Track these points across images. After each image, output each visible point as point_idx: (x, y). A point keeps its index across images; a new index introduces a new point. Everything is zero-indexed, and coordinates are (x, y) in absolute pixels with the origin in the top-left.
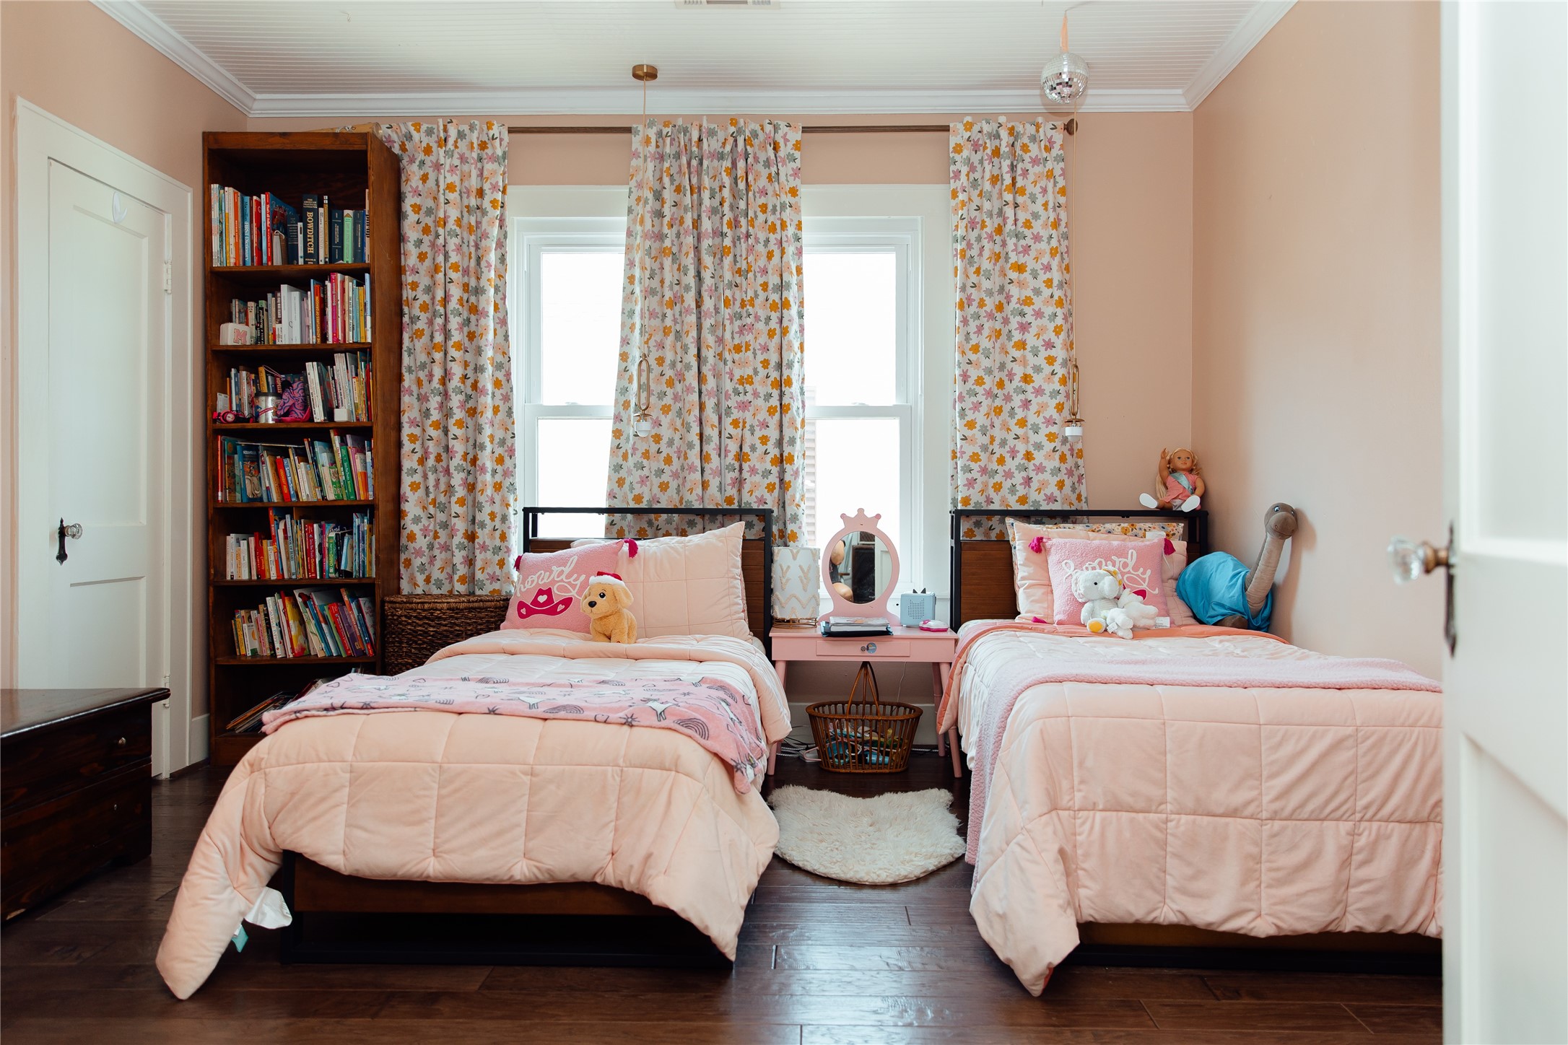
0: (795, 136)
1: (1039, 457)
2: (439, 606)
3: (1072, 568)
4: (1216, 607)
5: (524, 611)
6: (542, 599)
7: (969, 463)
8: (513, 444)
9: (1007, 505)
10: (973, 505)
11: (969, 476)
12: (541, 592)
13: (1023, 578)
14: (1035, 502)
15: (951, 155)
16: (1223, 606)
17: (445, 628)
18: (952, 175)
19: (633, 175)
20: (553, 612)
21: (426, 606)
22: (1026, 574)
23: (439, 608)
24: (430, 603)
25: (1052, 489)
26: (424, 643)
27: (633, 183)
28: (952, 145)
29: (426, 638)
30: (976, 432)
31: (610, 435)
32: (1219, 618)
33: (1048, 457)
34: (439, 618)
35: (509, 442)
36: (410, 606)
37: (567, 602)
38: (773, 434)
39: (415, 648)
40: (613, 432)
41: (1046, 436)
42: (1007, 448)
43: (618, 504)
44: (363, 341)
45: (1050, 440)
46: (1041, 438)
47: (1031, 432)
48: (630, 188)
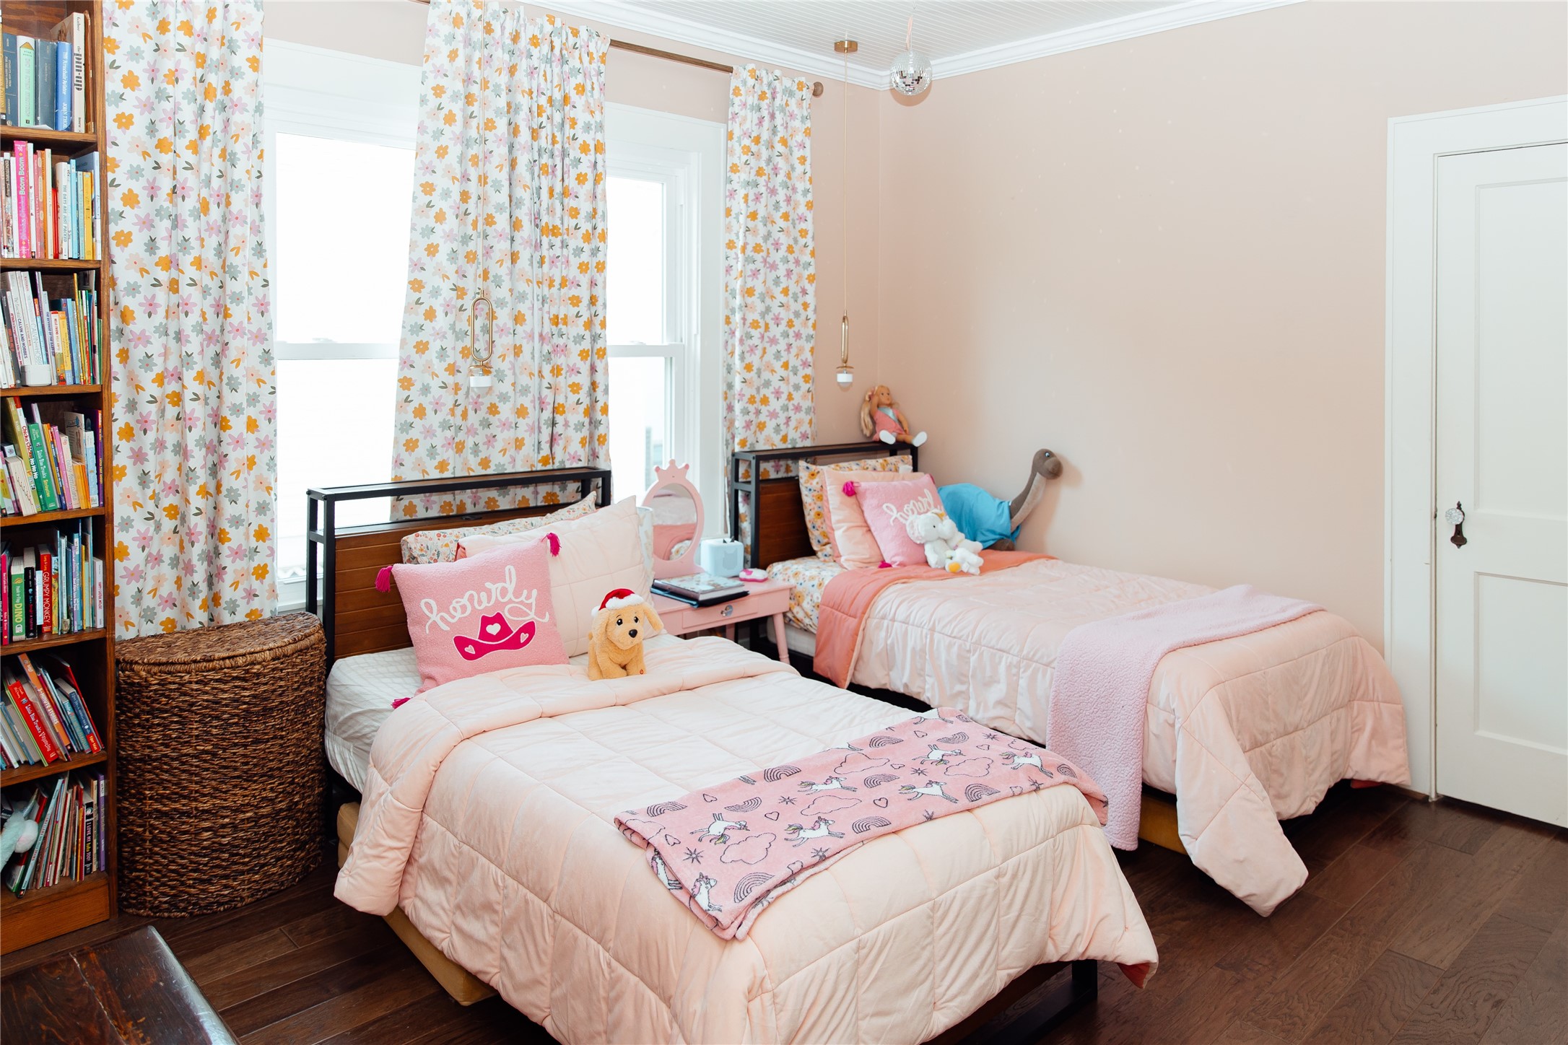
0: (605, 47)
1: (797, 396)
2: (259, 657)
3: (895, 510)
4: (987, 533)
5: (470, 649)
6: (494, 629)
7: (748, 405)
8: (272, 403)
9: (773, 445)
10: (748, 446)
11: (747, 418)
12: (486, 621)
13: (839, 522)
14: (794, 440)
15: (731, 96)
16: (993, 532)
17: (265, 688)
18: (730, 116)
19: (428, 57)
20: (515, 644)
21: (240, 661)
22: (841, 518)
23: (260, 660)
24: (244, 655)
25: (805, 428)
26: (233, 716)
27: (428, 67)
28: (732, 87)
29: (237, 708)
30: (753, 374)
31: (394, 385)
32: (992, 542)
33: (804, 397)
34: (258, 675)
35: (265, 399)
36: (211, 665)
37: (530, 628)
38: (584, 380)
39: (216, 727)
40: (400, 381)
41: (803, 377)
42: (771, 389)
43: (411, 475)
44: (89, 257)
45: (806, 382)
46: (798, 379)
47: (791, 374)
48: (424, 73)
